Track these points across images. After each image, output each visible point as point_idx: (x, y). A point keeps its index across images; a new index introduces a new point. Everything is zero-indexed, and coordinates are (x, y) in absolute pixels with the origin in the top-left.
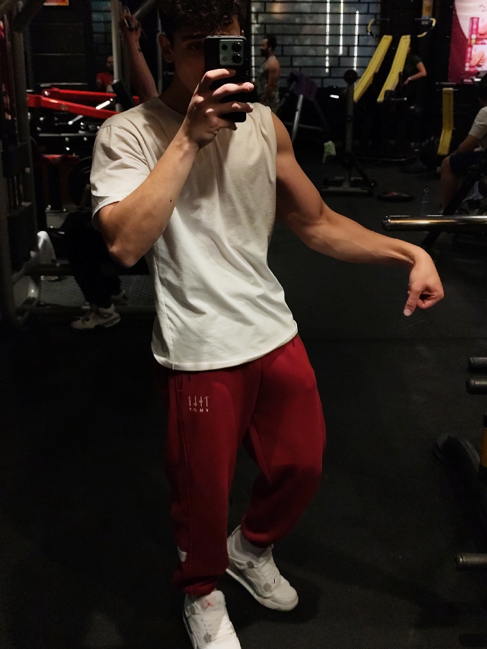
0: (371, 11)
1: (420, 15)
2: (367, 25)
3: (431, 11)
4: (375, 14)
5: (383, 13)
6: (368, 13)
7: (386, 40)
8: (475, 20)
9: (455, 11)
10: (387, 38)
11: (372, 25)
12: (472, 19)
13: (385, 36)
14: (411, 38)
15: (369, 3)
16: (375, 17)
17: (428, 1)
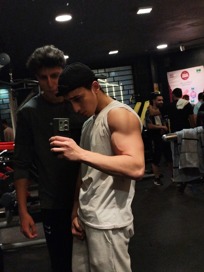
0: (130, 94)
1: (153, 91)
2: (129, 100)
3: (158, 89)
4: (132, 94)
5: (136, 93)
6: (129, 94)
9: (170, 87)
10: (139, 104)
11: (131, 99)
13: (138, 103)
14: (149, 102)
15: (128, 90)
16: (132, 95)
17: (156, 86)
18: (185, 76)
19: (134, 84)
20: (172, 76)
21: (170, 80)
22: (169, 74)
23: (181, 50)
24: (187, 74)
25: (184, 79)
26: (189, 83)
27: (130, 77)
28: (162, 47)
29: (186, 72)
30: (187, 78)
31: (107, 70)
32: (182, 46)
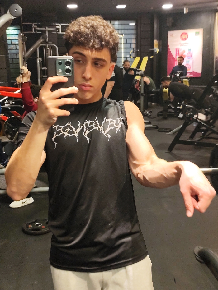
8: (178, 50)
18: (184, 37)
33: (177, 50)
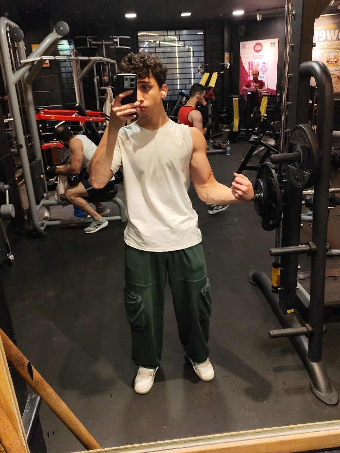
1: (224, 62)
2: (198, 68)
3: (228, 60)
4: (202, 62)
5: (205, 62)
6: (198, 62)
7: (207, 75)
9: (241, 59)
11: (200, 68)
12: (249, 62)
13: (205, 73)
15: (198, 57)
16: (202, 64)
17: (227, 55)
18: (258, 48)
19: (205, 51)
20: (244, 47)
21: (242, 51)
22: (242, 44)
23: (258, 19)
24: (260, 46)
25: (256, 51)
26: (260, 57)
27: (202, 43)
28: (238, 13)
29: (260, 44)
30: (260, 51)
31: (178, 32)
32: (260, 14)
33: (251, 64)
